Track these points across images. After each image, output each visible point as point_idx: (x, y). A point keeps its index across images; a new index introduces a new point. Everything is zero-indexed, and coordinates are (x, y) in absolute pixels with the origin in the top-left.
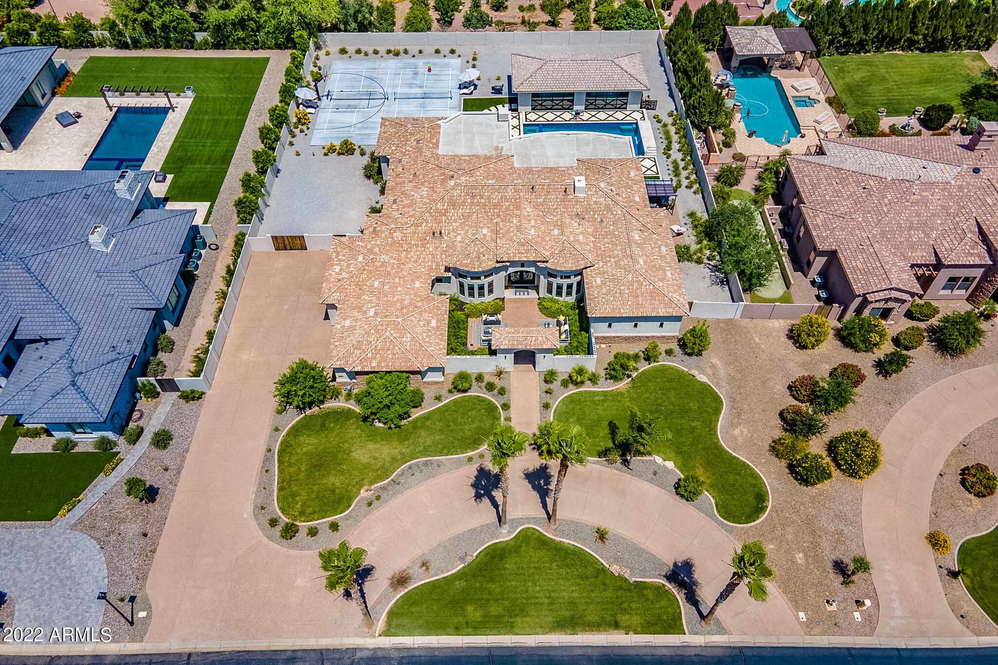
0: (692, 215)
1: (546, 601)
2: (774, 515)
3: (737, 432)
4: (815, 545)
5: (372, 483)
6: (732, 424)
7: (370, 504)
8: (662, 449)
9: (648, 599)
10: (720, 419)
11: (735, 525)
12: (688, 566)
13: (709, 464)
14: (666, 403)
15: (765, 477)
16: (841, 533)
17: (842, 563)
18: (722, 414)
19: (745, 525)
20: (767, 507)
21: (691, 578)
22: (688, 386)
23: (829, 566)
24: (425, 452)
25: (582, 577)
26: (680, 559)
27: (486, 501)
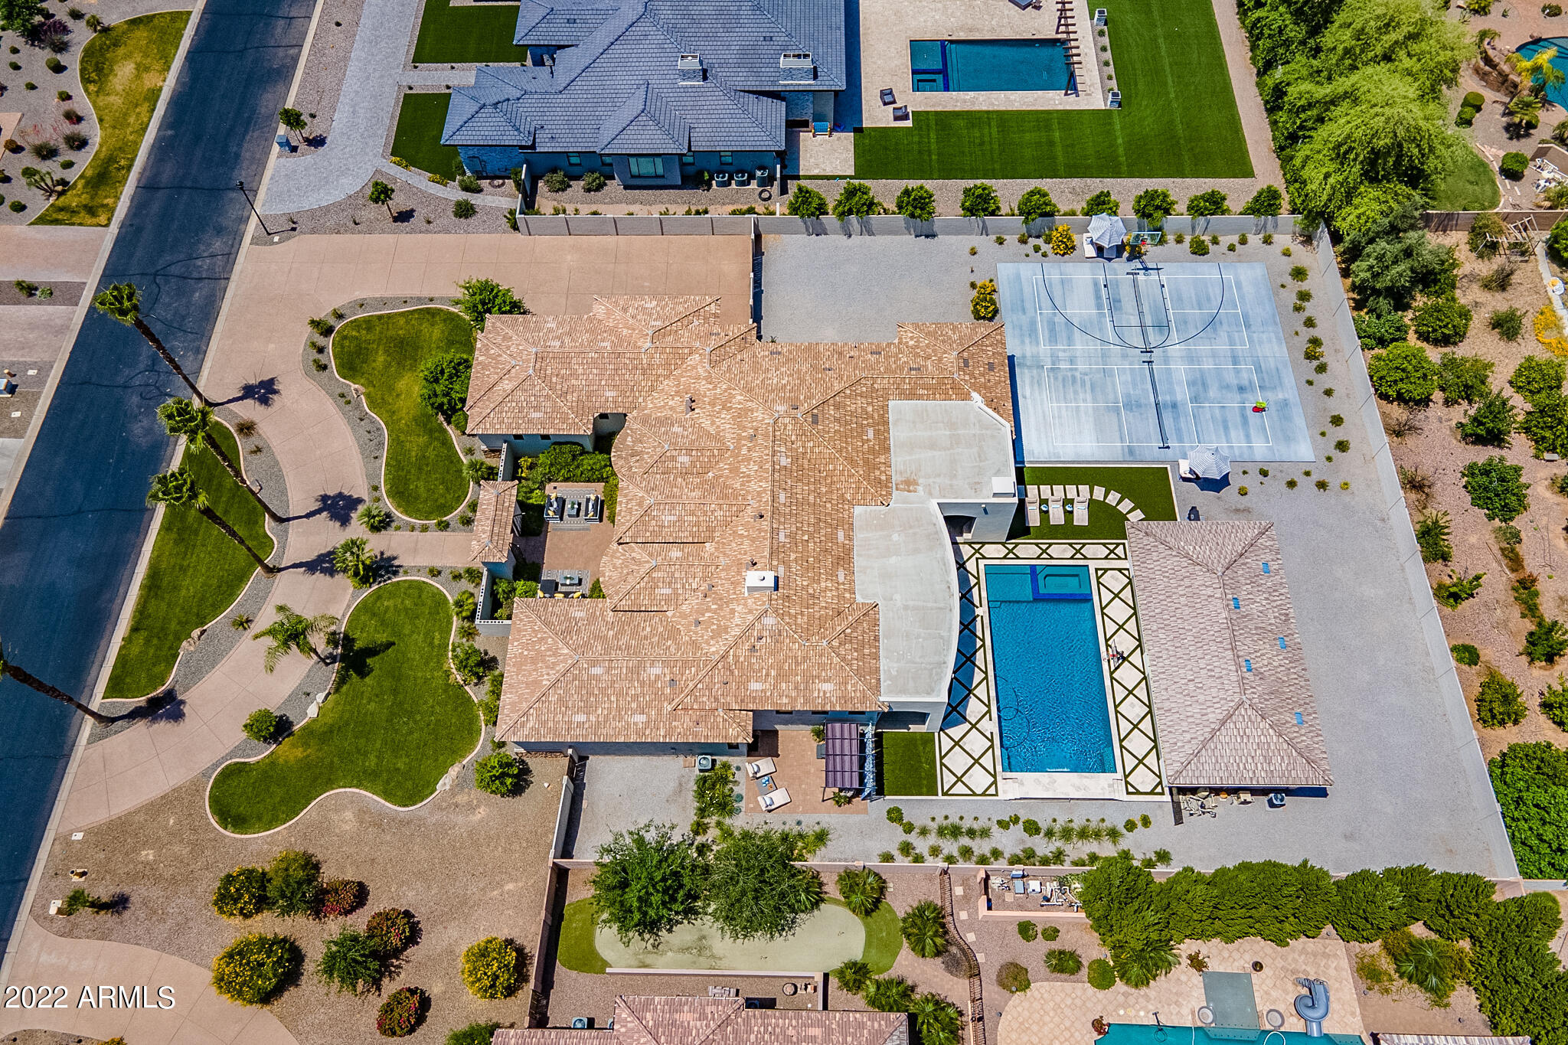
0: (821, 837)
1: (185, 563)
2: (212, 835)
3: (349, 815)
4: (158, 879)
5: (368, 396)
6: (362, 813)
7: (342, 396)
8: (340, 708)
9: (154, 665)
10: (375, 797)
11: (212, 781)
12: (177, 715)
13: (306, 765)
14: (411, 724)
15: (267, 836)
16: (163, 921)
17: (125, 908)
18: (383, 801)
19: (208, 793)
20: (226, 828)
21: (161, 717)
22: (436, 760)
23: (126, 890)
24: (397, 443)
25: (203, 599)
26: (186, 709)
27: (316, 506)
